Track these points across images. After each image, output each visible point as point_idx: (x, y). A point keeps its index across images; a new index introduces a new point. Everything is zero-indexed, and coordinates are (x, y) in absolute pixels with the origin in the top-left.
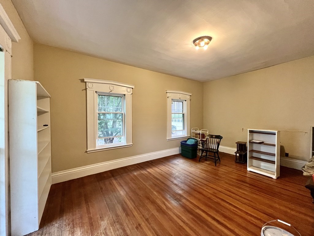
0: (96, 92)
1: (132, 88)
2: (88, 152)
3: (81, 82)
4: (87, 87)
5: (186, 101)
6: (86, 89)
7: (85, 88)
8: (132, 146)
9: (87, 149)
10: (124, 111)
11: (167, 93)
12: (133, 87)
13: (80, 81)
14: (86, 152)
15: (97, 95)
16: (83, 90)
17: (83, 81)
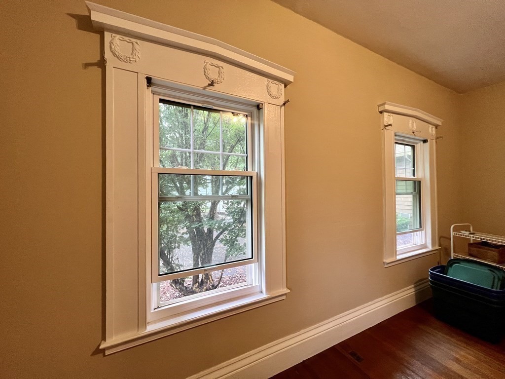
0: (149, 81)
1: (286, 84)
2: (107, 353)
3: (80, 28)
4: (108, 55)
5: (425, 141)
6: (102, 64)
7: (96, 58)
8: (284, 297)
9: (104, 338)
10: (256, 170)
11: (381, 112)
12: (290, 78)
13: (74, 22)
14: (99, 351)
15: (157, 98)
16: (87, 65)
17: (86, 23)
